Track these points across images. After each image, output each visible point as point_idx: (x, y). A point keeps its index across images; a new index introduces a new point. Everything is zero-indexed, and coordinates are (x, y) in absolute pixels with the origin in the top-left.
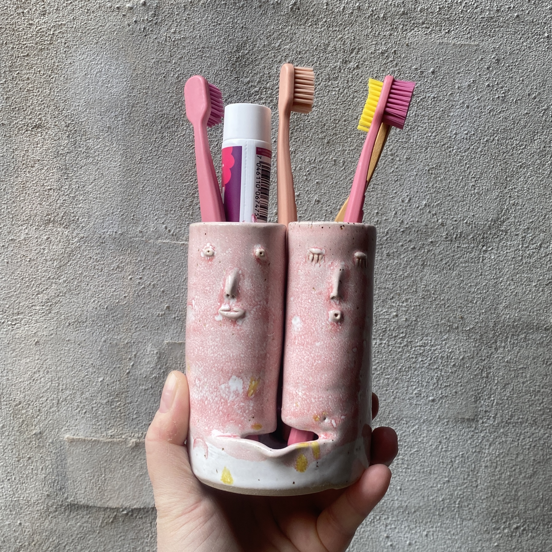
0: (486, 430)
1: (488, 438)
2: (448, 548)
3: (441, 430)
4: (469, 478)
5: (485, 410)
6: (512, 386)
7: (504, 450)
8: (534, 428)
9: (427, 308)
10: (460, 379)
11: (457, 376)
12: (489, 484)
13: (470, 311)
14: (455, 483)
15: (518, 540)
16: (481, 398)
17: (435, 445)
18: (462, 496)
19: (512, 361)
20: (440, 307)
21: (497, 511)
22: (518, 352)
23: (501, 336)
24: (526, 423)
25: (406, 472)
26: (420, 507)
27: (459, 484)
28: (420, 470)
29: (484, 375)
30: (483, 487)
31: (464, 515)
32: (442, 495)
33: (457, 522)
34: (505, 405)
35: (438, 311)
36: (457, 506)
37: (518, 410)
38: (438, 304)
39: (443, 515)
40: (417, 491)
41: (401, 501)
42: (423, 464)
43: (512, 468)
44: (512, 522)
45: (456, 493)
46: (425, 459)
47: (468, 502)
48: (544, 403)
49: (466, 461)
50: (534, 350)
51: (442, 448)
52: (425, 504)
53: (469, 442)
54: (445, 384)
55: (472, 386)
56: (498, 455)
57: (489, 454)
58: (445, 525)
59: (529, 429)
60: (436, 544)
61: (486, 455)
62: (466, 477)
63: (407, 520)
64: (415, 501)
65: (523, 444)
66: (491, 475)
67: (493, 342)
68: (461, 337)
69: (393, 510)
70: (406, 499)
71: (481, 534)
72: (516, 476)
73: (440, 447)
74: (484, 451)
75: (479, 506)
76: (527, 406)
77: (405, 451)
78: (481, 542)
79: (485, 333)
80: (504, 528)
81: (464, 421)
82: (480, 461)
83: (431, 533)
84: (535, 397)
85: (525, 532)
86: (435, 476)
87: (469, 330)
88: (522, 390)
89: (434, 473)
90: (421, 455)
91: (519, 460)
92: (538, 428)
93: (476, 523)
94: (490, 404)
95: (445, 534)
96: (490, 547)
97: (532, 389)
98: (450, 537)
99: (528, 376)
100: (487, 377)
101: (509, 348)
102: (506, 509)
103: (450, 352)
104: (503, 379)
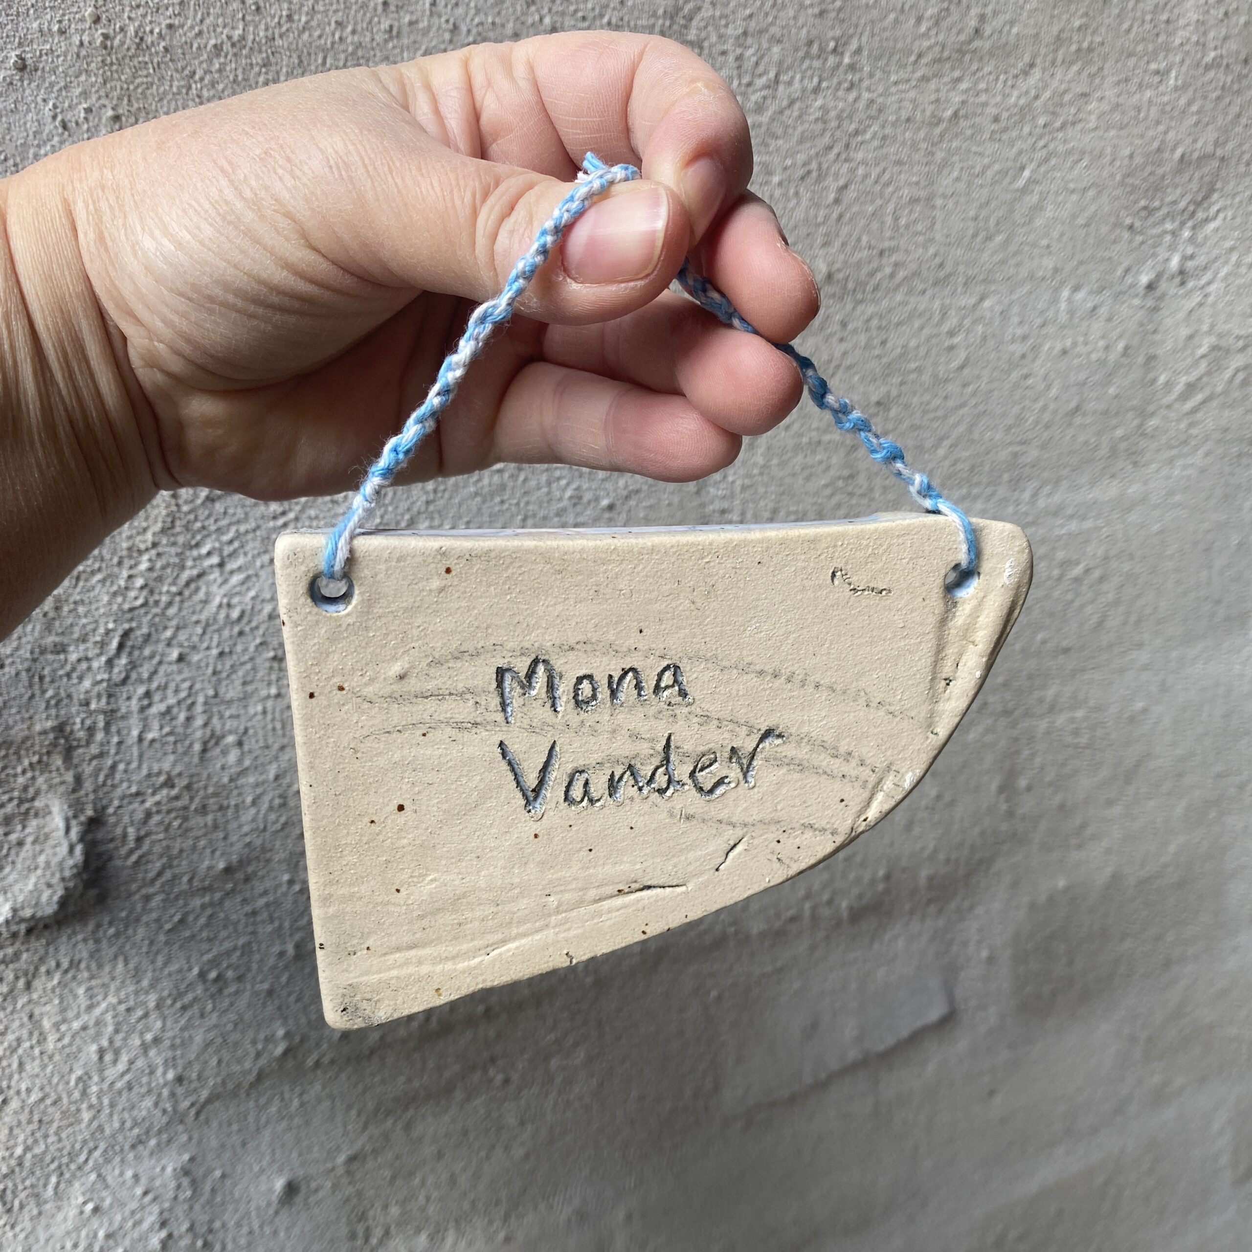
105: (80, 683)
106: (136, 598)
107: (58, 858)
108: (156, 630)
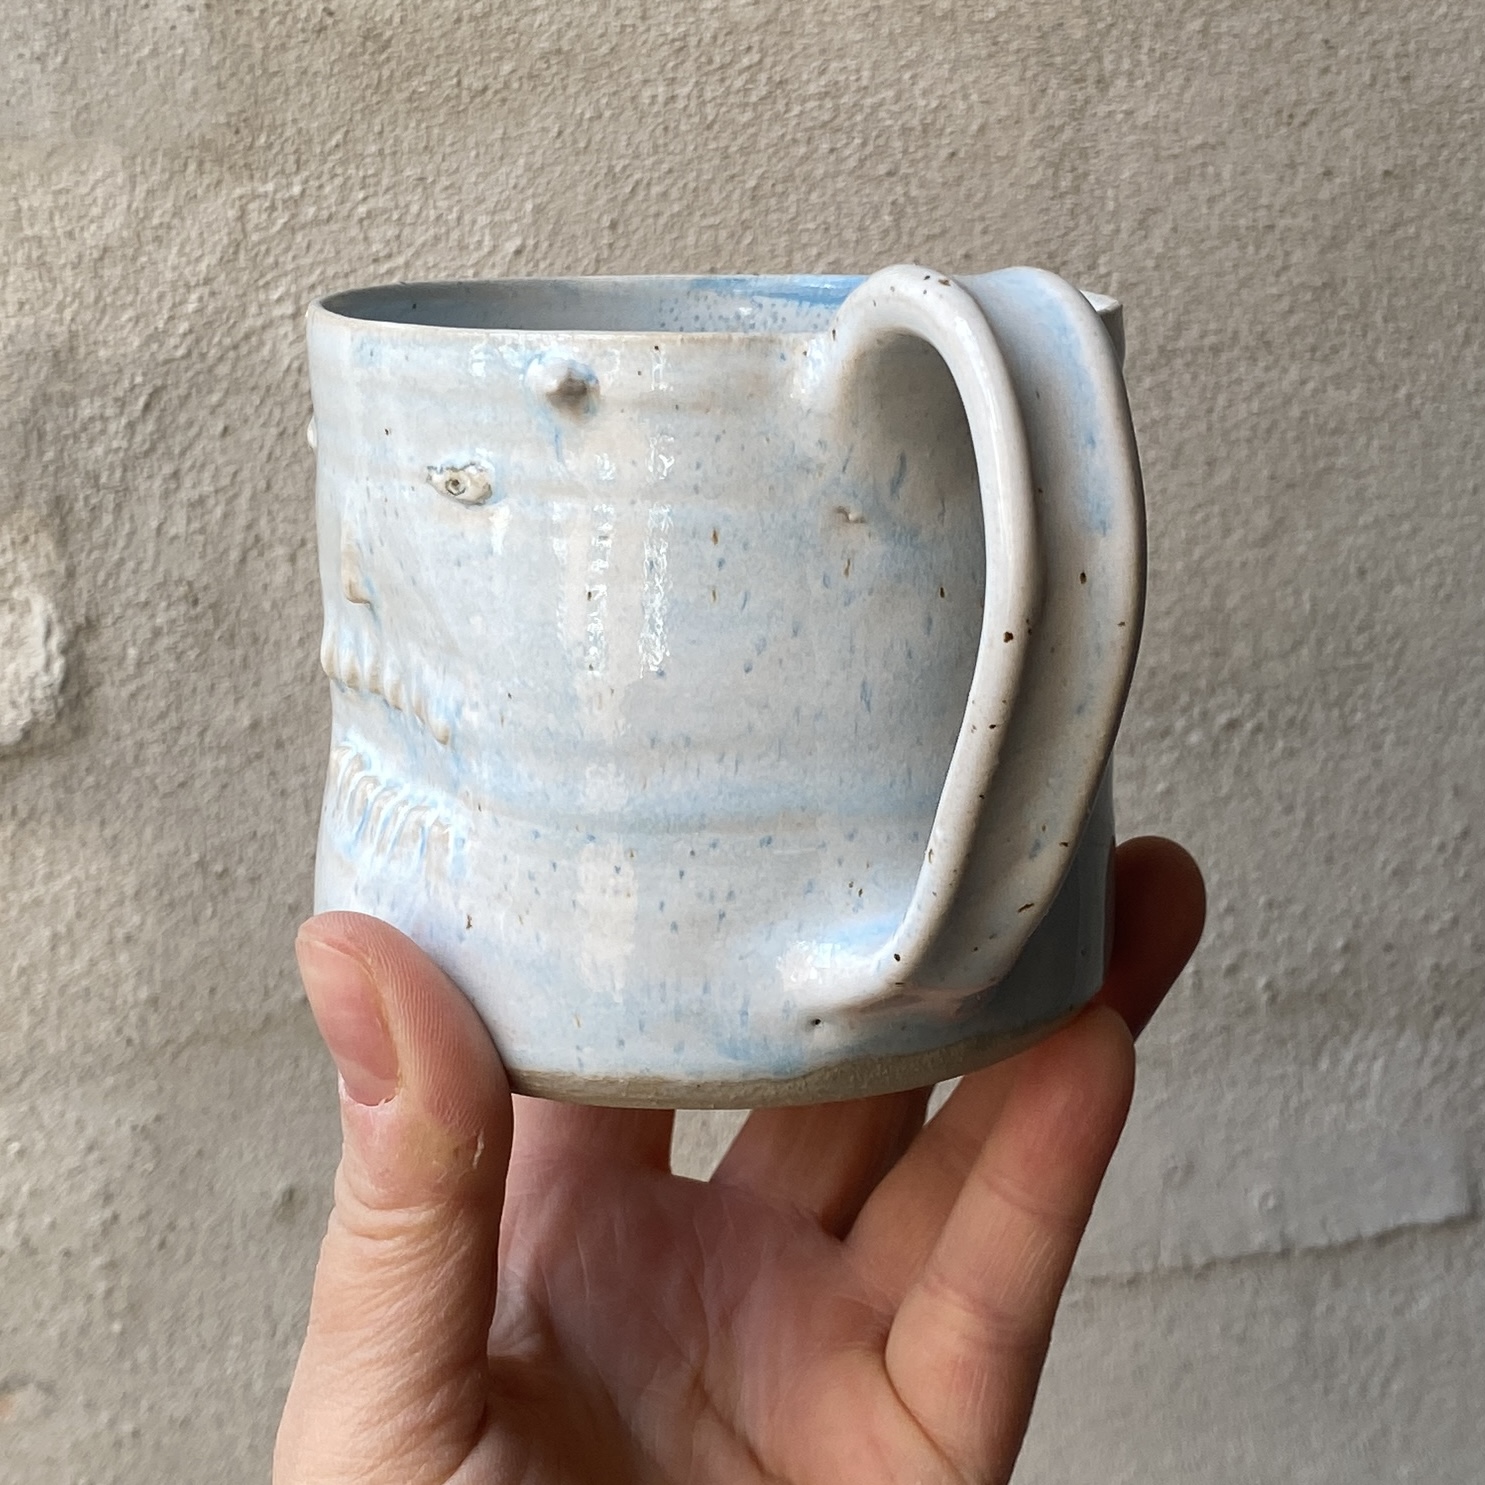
105: (90, 447)
106: (176, 347)
107: (30, 672)
108: (199, 392)
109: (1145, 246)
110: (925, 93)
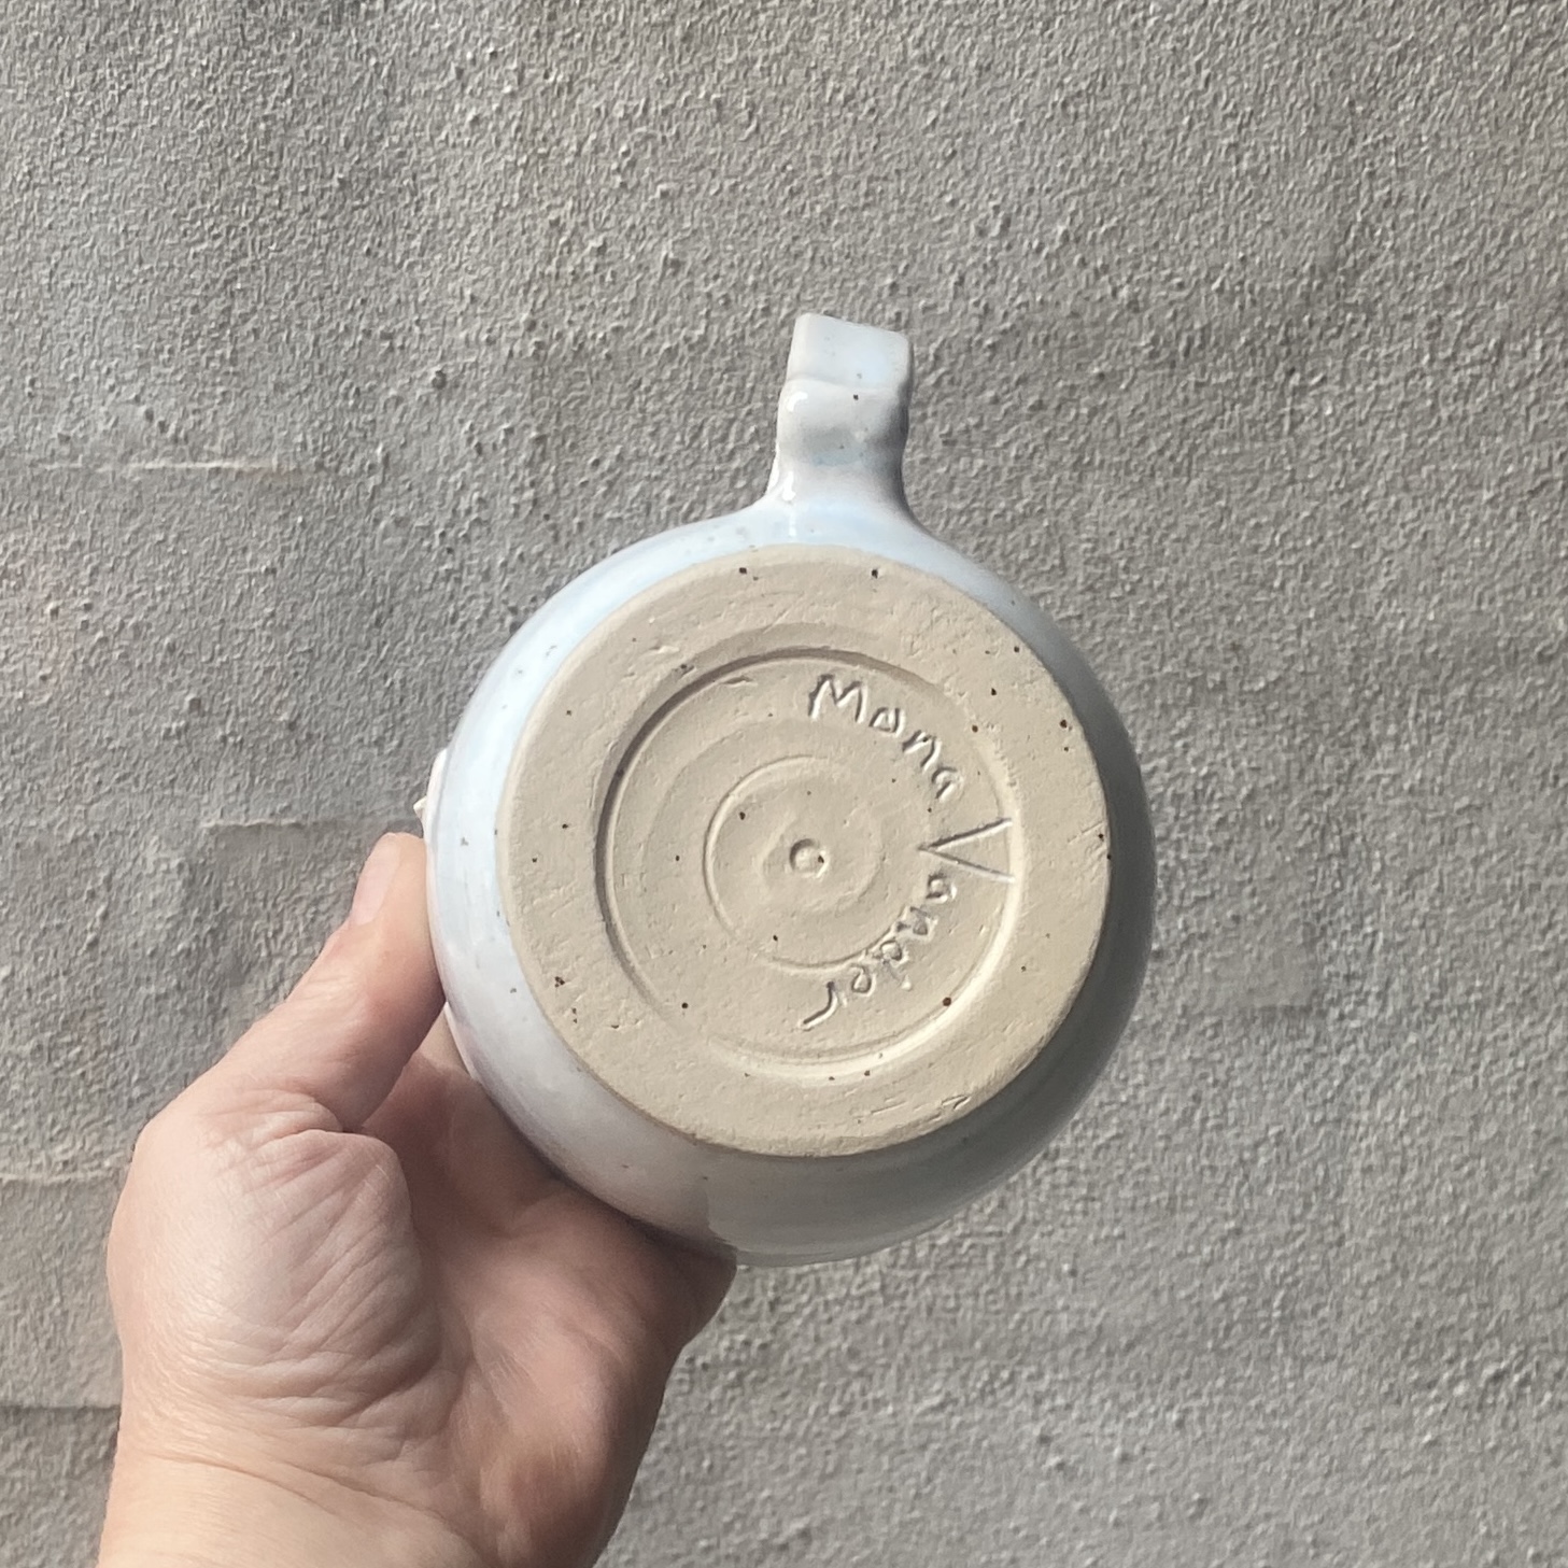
0: (1354, 1041)
1: (1363, 1069)
2: (1258, 1460)
3: (1197, 1055)
4: (1310, 1216)
5: (1343, 972)
6: (1436, 876)
7: (1428, 1108)
8: (1527, 1021)
9: (1108, 625)
10: (1245, 869)
11: (1237, 860)
12: (1382, 1232)
13: (1261, 619)
14: (1263, 1236)
15: (1505, 1420)
16: (1329, 932)
17: (1180, 1108)
18: (1290, 1280)
19: (1427, 786)
20: (1154, 616)
21: (1419, 1325)
22: (1448, 753)
23: (1381, 699)
24: (1498, 1003)
25: (1085, 1213)
26: (1146, 1328)
27: (1277, 1239)
28: (1135, 1199)
29: (1333, 846)
30: (1365, 1242)
31: (1303, 1346)
32: (1220, 1280)
33: (1283, 1369)
34: (1415, 950)
35: (1148, 631)
36: (1276, 1314)
37: (1466, 960)
38: (1146, 606)
39: (1230, 1349)
40: (1131, 1274)
41: (1081, 1312)
42: (1142, 1179)
43: (1458, 1167)
44: (1477, 1357)
45: (1268, 1269)
46: (1149, 1161)
47: (1315, 1299)
48: (1559, 927)
49: (1294, 1155)
50: (1506, 738)
51: (1205, 1120)
52: (1163, 1318)
53: (1299, 1088)
54: (1194, 893)
55: (1292, 890)
56: (1407, 1126)
57: (1374, 1124)
58: (1240, 1385)
59: (1509, 1024)
60: (1217, 1449)
61: (1361, 1129)
62: (1298, 1211)
63: (1106, 1376)
64: (1128, 1309)
65: (1493, 1079)
66: (1387, 1196)
67: (1356, 727)
68: (1237, 720)
69: (1055, 1347)
70: (1094, 1304)
71: (1371, 1407)
72: (1479, 1195)
73: (1198, 1116)
74: (1354, 1116)
75: (1354, 1310)
76: (1498, 944)
77: (1077, 1139)
78: (1372, 1437)
79: (1323, 696)
80: (1453, 1382)
81: (1272, 1019)
82: (1344, 1151)
83: (1195, 1415)
84: (1522, 908)
85: (1528, 1389)
86: (1191, 1217)
87: (1265, 689)
88: (1473, 886)
89: (1185, 1210)
90: (1135, 1149)
91: (1483, 1136)
92: (1542, 1019)
93: (1351, 1372)
94: (1363, 950)
95: (1242, 1414)
96: (1408, 1450)
97: (1509, 882)
98: (1261, 1425)
99: (1491, 835)
100: (1344, 853)
101: (1415, 742)
102: (1450, 1313)
103: (1207, 778)
104: (1400, 854)
109: (1410, 906)
110: (1197, 761)
